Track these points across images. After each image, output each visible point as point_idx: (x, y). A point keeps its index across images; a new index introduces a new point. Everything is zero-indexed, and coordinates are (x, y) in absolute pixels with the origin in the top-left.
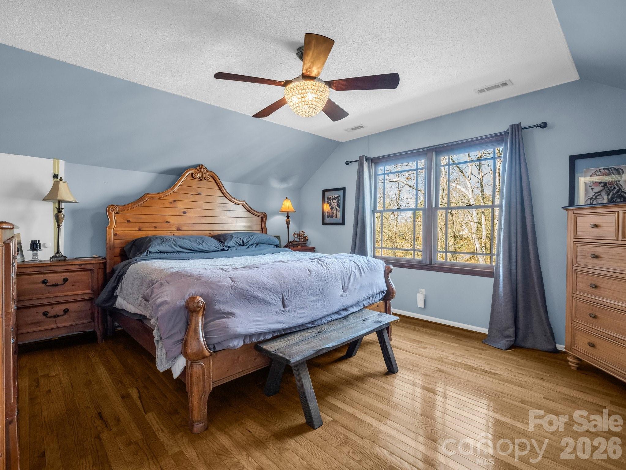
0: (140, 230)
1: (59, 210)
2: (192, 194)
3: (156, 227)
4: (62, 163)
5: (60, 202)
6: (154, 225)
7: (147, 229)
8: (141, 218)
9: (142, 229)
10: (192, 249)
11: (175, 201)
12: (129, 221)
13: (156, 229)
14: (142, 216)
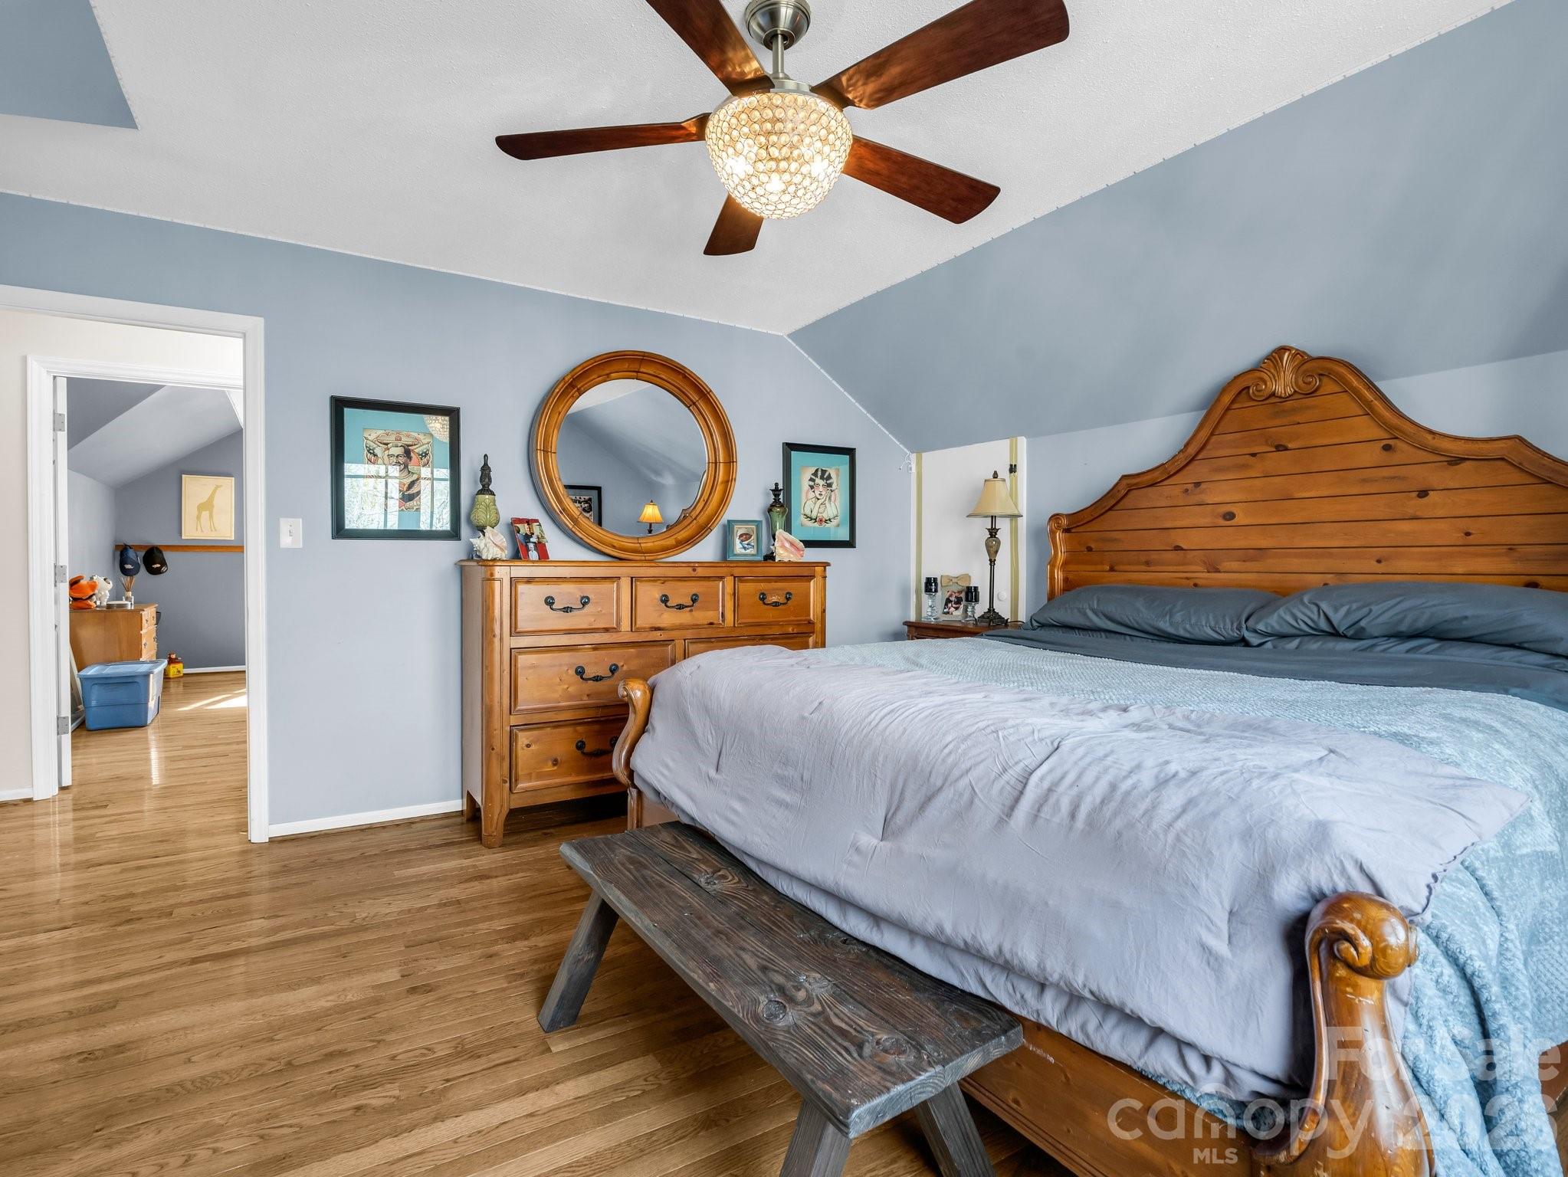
0: (1112, 569)
1: (993, 532)
2: (1254, 455)
3: (1147, 563)
4: (1022, 442)
5: (993, 518)
6: (1143, 557)
7: (1128, 568)
8: (1115, 540)
9: (1116, 568)
10: (1136, 626)
11: (1197, 484)
12: (1090, 549)
13: (1151, 569)
14: (1115, 535)
